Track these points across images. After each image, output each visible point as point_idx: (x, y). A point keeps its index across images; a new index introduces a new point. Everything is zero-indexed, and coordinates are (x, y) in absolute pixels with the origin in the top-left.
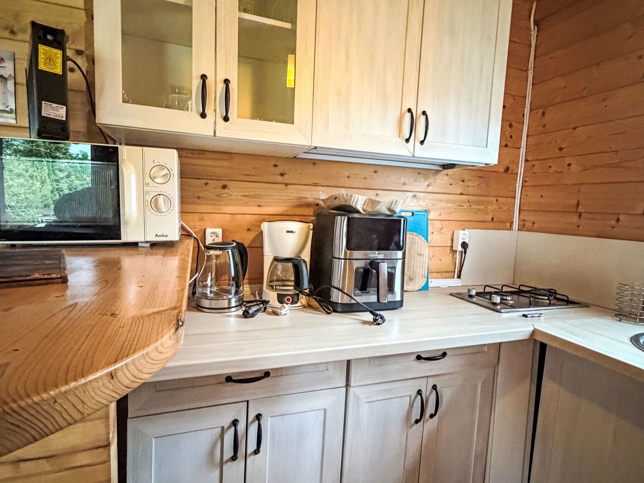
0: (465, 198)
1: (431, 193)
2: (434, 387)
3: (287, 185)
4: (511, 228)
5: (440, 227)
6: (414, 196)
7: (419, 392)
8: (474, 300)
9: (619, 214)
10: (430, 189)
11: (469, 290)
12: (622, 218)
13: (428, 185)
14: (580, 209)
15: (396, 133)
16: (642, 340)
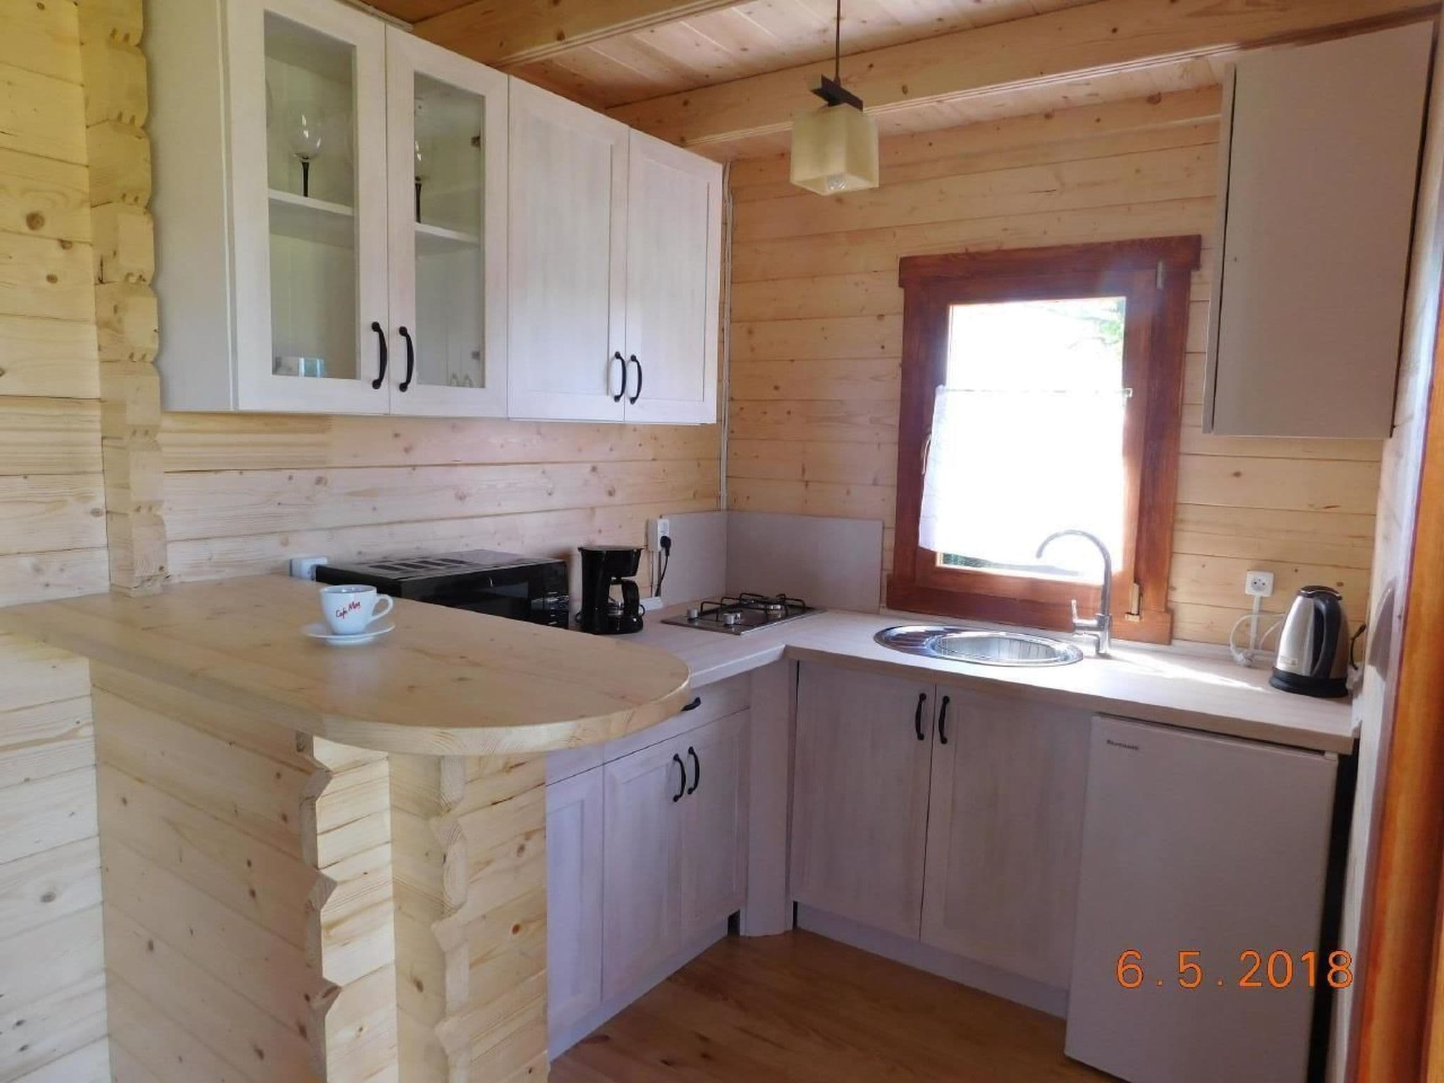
0: (658, 465)
1: (614, 461)
2: (692, 749)
3: (414, 467)
4: (717, 508)
5: (630, 515)
6: (594, 469)
7: (677, 757)
8: (696, 624)
9: (849, 483)
10: (615, 455)
11: (689, 612)
12: (852, 488)
13: (611, 449)
14: (806, 478)
15: (603, 389)
16: (884, 635)
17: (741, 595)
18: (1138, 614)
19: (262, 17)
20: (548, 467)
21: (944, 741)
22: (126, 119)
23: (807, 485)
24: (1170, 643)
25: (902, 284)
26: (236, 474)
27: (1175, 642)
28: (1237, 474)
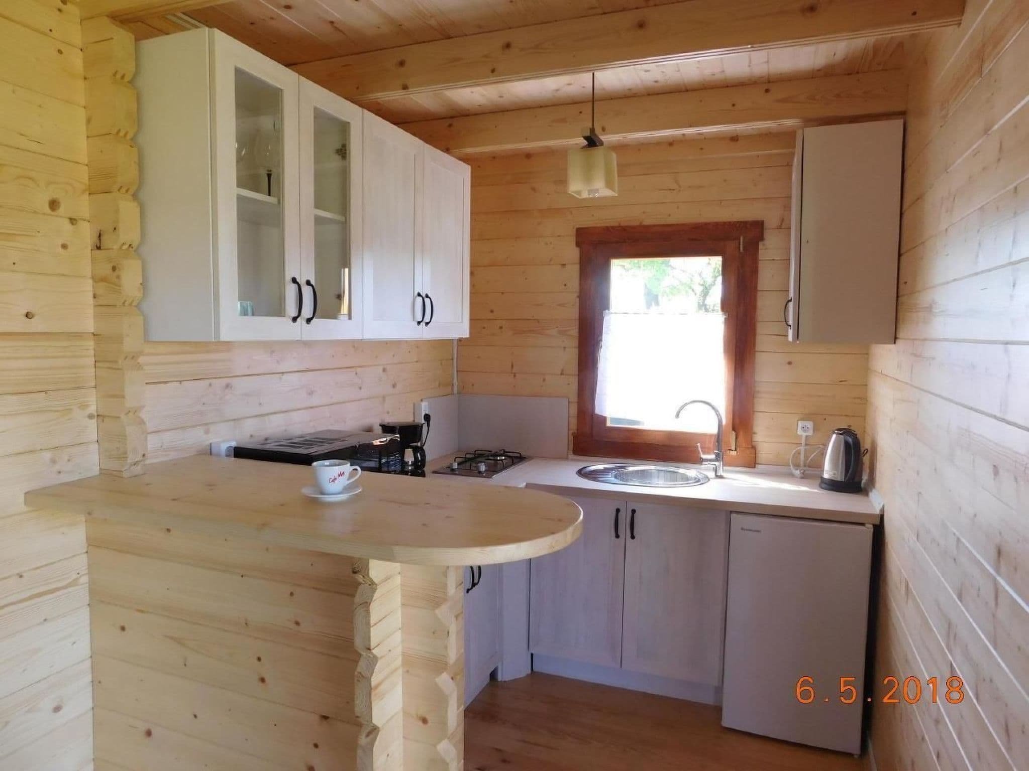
0: (420, 365)
1: (395, 364)
3: (283, 373)
4: (452, 393)
6: (384, 370)
8: (457, 472)
9: (544, 374)
10: (395, 360)
11: (451, 463)
12: (547, 377)
14: (515, 370)
15: (411, 317)
16: (582, 472)
17: (475, 452)
18: (736, 450)
19: (233, 72)
20: (359, 370)
21: (633, 537)
22: (122, 134)
23: (515, 376)
24: (755, 467)
25: (578, 244)
26: (177, 384)
27: (757, 466)
28: (790, 363)
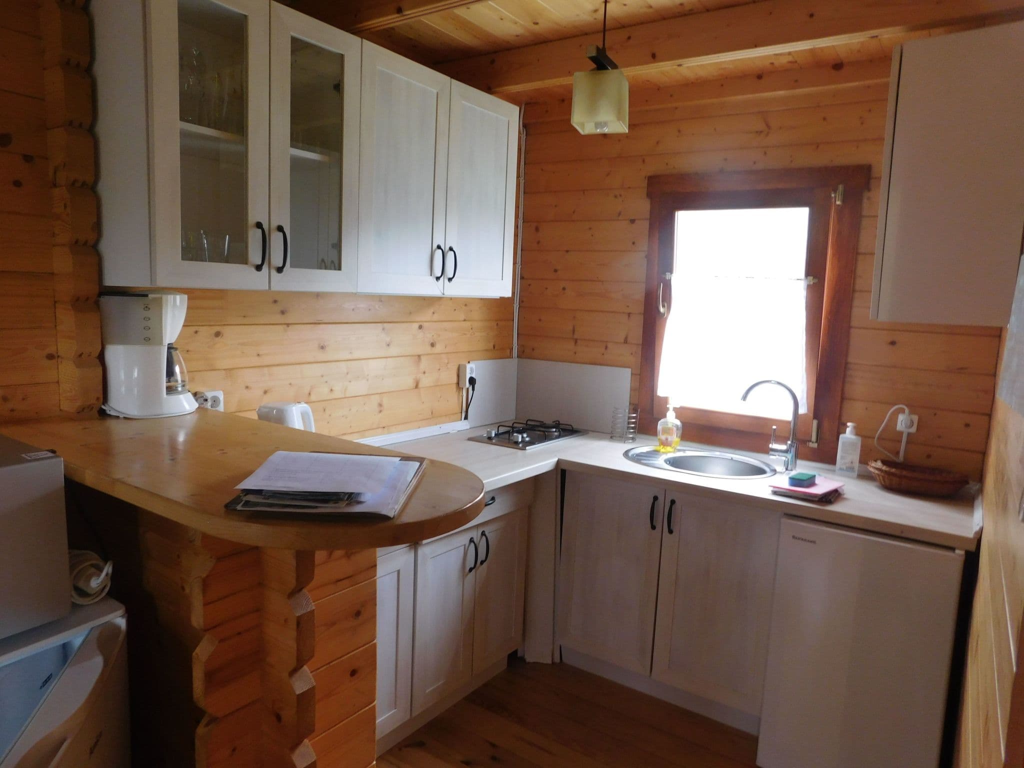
0: (468, 324)
1: (436, 322)
2: (483, 534)
3: (288, 325)
4: (511, 357)
5: (446, 361)
6: (420, 327)
7: (472, 540)
8: (494, 441)
9: (607, 342)
10: (436, 317)
11: (489, 432)
12: (609, 345)
13: (434, 313)
14: (576, 336)
15: (428, 272)
16: (630, 454)
17: (528, 421)
18: (817, 442)
20: (387, 325)
21: (671, 531)
22: (73, 64)
23: (575, 342)
25: (649, 195)
28: (893, 343)
